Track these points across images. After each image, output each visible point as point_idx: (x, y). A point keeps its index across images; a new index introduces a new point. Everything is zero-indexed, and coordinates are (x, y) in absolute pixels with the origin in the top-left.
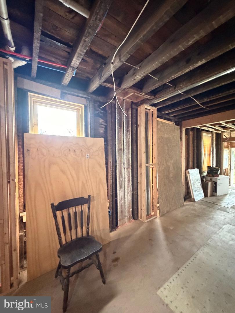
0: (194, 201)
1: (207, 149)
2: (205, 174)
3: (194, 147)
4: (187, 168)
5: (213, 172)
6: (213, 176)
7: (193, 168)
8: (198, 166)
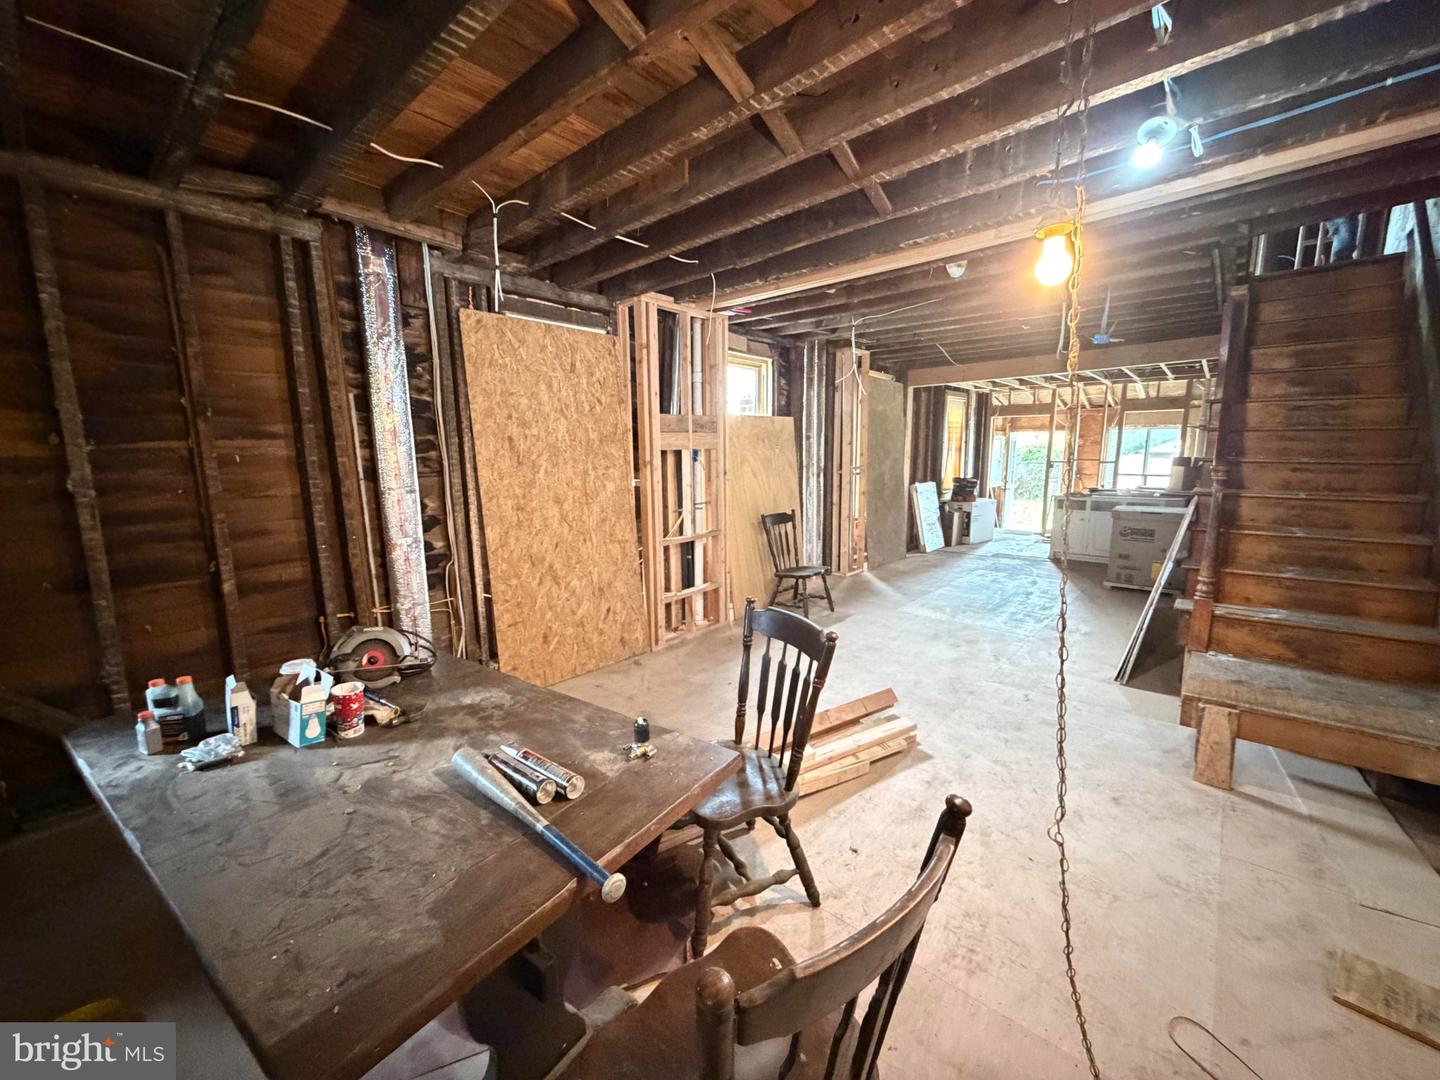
0: (924, 552)
1: (955, 436)
2: (948, 496)
3: (928, 432)
4: (913, 481)
5: (964, 490)
6: (965, 500)
7: (924, 480)
8: (934, 475)
